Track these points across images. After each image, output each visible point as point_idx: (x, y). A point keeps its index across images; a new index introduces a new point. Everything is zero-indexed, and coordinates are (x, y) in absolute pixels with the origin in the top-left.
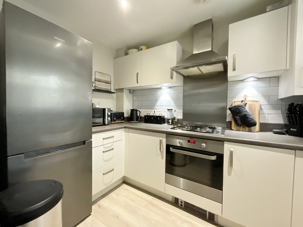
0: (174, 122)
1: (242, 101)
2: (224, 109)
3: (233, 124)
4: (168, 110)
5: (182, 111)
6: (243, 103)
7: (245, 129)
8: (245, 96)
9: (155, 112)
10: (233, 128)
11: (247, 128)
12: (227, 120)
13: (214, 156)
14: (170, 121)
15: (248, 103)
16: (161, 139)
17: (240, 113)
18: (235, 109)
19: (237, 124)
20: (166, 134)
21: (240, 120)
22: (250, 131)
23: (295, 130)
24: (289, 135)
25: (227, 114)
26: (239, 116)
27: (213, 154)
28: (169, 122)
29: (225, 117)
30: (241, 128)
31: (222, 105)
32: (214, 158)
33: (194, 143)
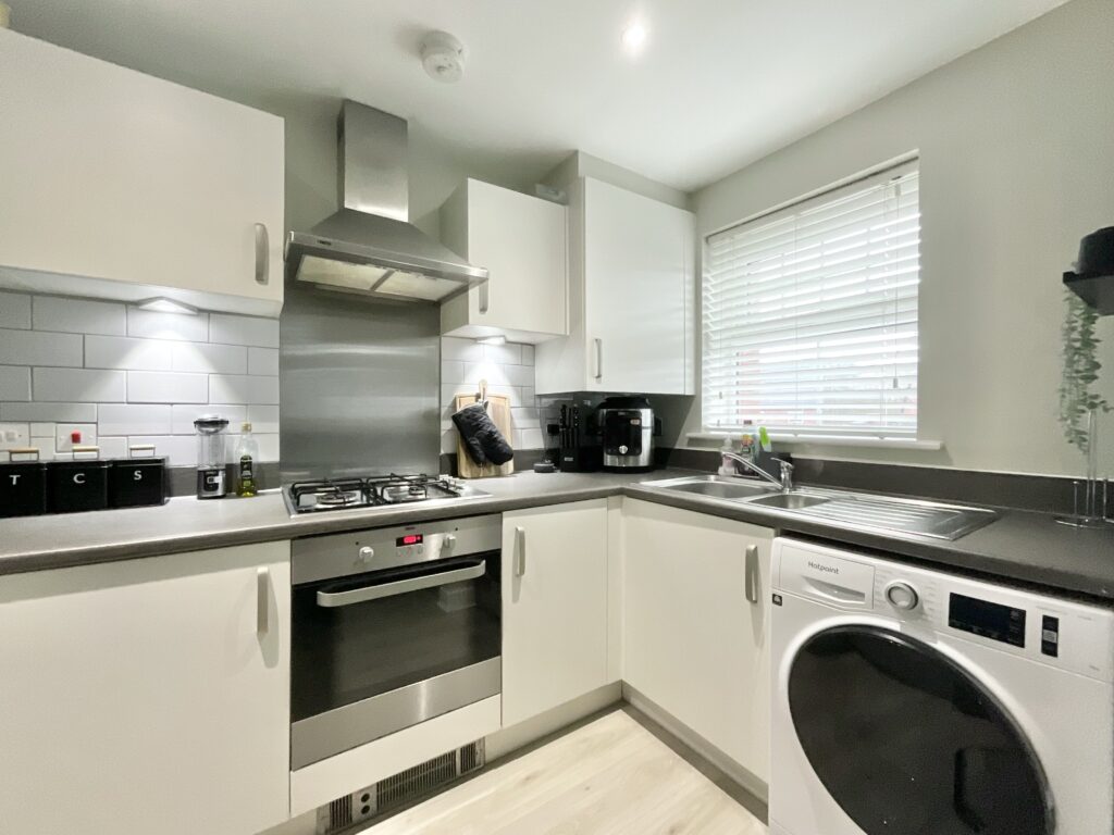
0: (240, 479)
1: (478, 397)
2: (433, 418)
3: (463, 460)
4: (201, 423)
5: (276, 427)
6: (481, 400)
7: (490, 471)
8: (484, 382)
9: (76, 438)
10: (464, 474)
11: (493, 468)
12: (442, 452)
13: (478, 564)
14: (219, 480)
15: (491, 401)
16: (262, 569)
17: (480, 429)
18: (468, 417)
19: (474, 459)
20: (293, 539)
21: (482, 449)
22: (499, 475)
23: (571, 459)
24: (562, 471)
25: (443, 433)
26: (478, 438)
27: (474, 561)
28: (216, 486)
29: (435, 440)
30: (482, 471)
31: (426, 403)
32: (480, 570)
33: (418, 542)
